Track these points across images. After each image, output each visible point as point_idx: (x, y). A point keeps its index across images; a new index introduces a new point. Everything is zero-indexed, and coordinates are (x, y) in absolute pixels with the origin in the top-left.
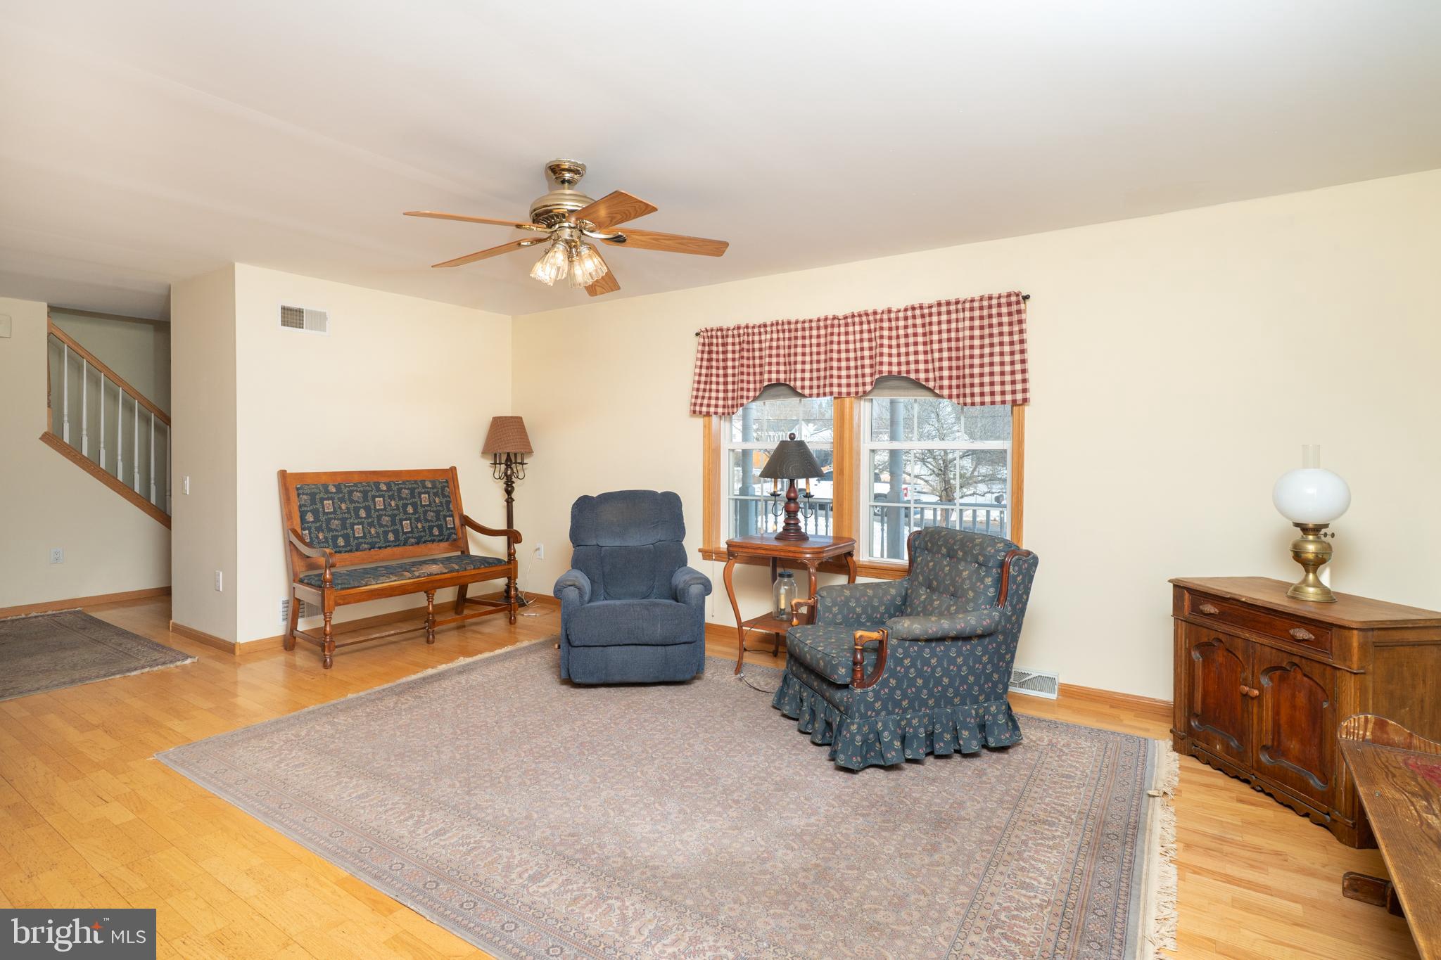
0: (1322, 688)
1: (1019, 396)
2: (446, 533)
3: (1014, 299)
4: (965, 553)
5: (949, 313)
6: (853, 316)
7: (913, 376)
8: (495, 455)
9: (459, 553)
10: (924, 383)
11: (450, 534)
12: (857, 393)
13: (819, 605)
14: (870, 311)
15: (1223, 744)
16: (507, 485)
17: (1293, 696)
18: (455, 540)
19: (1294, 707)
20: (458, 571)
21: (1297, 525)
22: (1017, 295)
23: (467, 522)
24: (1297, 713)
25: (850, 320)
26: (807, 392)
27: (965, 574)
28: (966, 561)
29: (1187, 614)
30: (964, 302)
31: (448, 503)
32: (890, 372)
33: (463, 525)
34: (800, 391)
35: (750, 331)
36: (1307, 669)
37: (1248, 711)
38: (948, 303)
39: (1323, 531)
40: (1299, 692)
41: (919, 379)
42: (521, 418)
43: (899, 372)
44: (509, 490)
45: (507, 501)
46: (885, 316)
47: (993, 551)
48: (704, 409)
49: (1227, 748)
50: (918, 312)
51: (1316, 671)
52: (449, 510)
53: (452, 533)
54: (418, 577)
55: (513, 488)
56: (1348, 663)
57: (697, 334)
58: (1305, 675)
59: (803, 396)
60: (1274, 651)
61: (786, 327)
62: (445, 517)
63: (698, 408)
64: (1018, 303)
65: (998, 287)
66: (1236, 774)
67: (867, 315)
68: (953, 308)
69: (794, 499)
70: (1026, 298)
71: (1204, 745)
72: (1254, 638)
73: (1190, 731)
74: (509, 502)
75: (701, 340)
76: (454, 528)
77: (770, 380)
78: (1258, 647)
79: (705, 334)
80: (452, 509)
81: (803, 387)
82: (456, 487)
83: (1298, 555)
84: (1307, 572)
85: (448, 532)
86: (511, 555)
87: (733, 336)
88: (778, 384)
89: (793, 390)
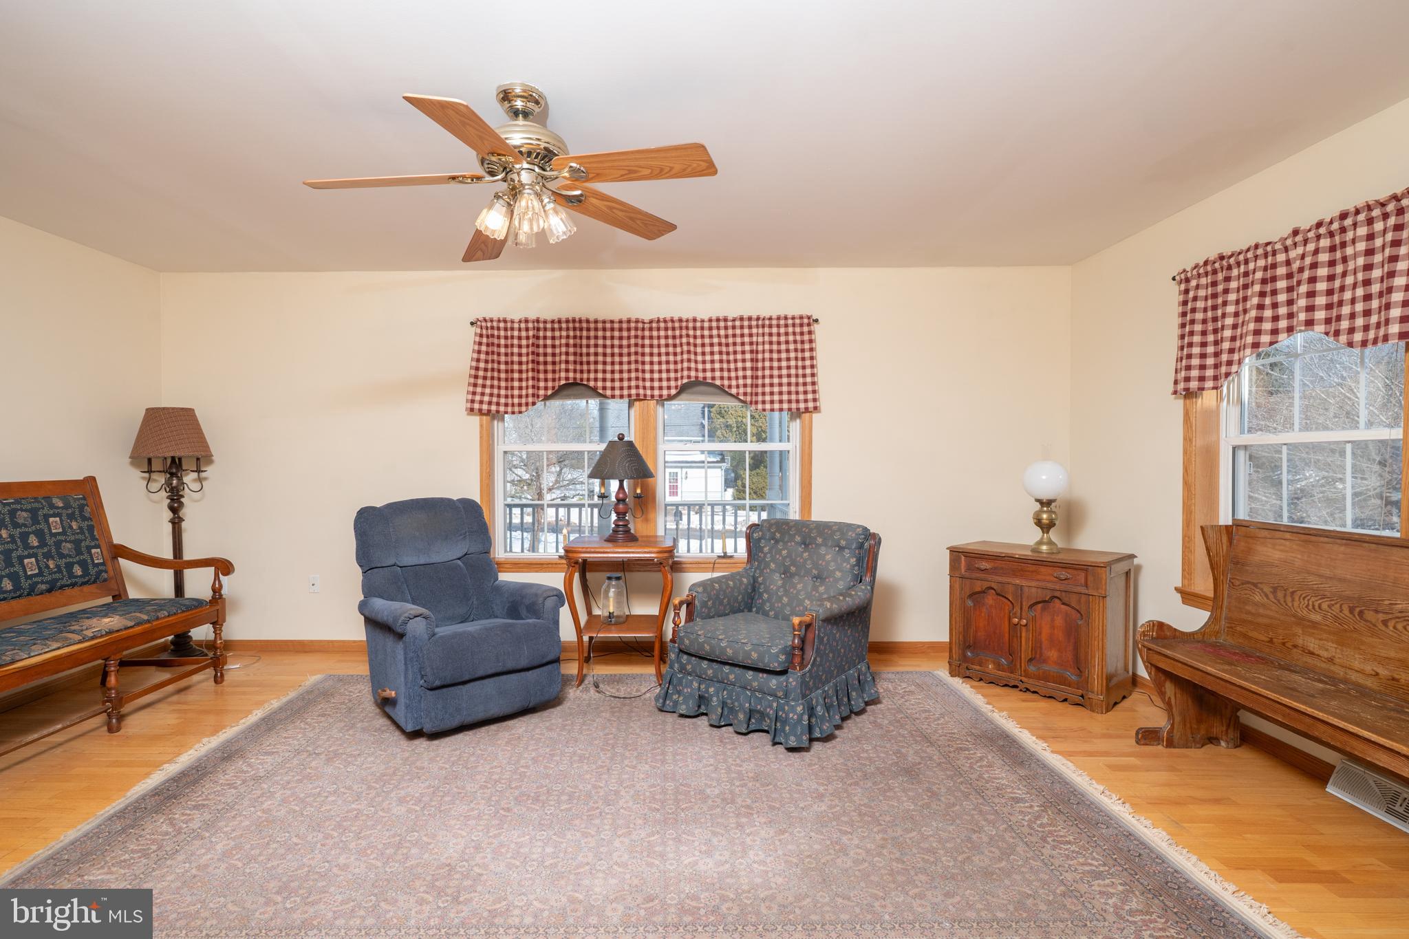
0: (1078, 611)
1: (811, 405)
2: (93, 571)
3: (806, 321)
4: (825, 540)
5: (750, 327)
6: (658, 321)
7: (718, 382)
8: (150, 461)
9: (109, 599)
10: (727, 390)
11: (99, 573)
12: (661, 396)
13: (696, 602)
14: (676, 318)
15: (994, 663)
16: (172, 500)
17: (1053, 620)
18: (105, 580)
19: (1053, 627)
20: (148, 621)
21: (1037, 500)
22: (809, 318)
23: (122, 552)
24: (1056, 631)
25: (654, 325)
26: (609, 393)
27: (828, 557)
28: (826, 545)
29: (963, 571)
30: (764, 319)
31: (91, 528)
32: (697, 377)
33: (115, 558)
34: (601, 391)
35: (541, 325)
36: (1066, 600)
37: (1017, 637)
38: (750, 319)
39: (1053, 504)
40: (1058, 616)
41: (723, 385)
42: (191, 410)
43: (705, 378)
44: (176, 506)
45: (173, 522)
46: (691, 325)
47: (854, 535)
48: (485, 407)
49: (999, 666)
50: (722, 324)
51: (1073, 600)
52: (93, 538)
53: (101, 571)
54: (93, 638)
55: (181, 504)
56: (1100, 591)
57: (472, 324)
58: (1063, 604)
59: (605, 396)
60: (1039, 590)
61: (584, 325)
62: (89, 548)
63: (476, 406)
64: (809, 325)
65: (793, 309)
66: (1005, 683)
67: (672, 321)
68: (754, 323)
69: (624, 500)
70: (816, 321)
71: (978, 668)
72: (1024, 583)
73: (965, 659)
74: (176, 523)
75: (478, 331)
76: (103, 564)
77: (567, 379)
78: (1026, 589)
79: (484, 324)
80: (97, 537)
81: (604, 388)
82: (99, 505)
83: (1039, 523)
84: (1043, 532)
85: (96, 569)
86: (217, 590)
87: (520, 330)
88: (575, 384)
89: (595, 389)
